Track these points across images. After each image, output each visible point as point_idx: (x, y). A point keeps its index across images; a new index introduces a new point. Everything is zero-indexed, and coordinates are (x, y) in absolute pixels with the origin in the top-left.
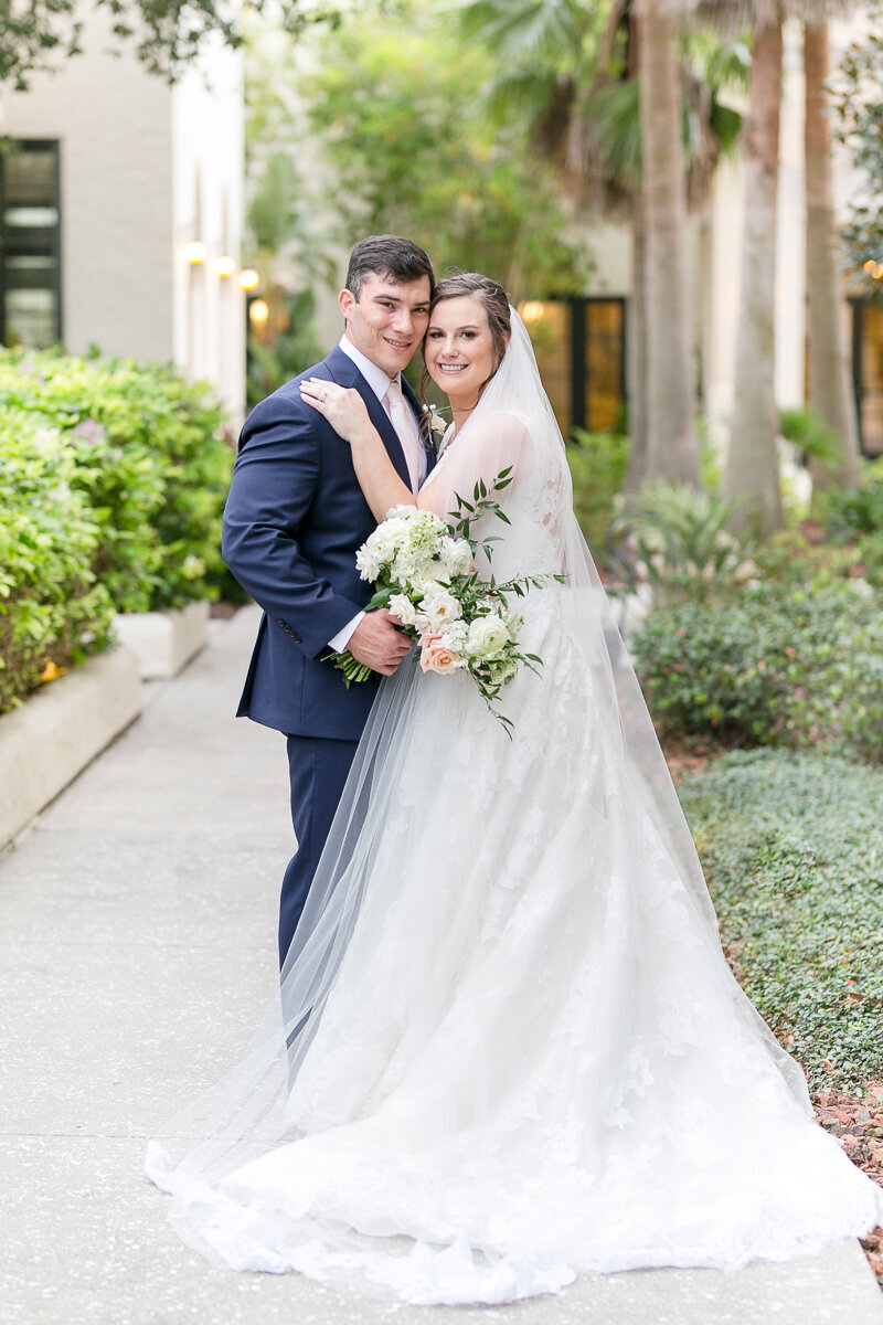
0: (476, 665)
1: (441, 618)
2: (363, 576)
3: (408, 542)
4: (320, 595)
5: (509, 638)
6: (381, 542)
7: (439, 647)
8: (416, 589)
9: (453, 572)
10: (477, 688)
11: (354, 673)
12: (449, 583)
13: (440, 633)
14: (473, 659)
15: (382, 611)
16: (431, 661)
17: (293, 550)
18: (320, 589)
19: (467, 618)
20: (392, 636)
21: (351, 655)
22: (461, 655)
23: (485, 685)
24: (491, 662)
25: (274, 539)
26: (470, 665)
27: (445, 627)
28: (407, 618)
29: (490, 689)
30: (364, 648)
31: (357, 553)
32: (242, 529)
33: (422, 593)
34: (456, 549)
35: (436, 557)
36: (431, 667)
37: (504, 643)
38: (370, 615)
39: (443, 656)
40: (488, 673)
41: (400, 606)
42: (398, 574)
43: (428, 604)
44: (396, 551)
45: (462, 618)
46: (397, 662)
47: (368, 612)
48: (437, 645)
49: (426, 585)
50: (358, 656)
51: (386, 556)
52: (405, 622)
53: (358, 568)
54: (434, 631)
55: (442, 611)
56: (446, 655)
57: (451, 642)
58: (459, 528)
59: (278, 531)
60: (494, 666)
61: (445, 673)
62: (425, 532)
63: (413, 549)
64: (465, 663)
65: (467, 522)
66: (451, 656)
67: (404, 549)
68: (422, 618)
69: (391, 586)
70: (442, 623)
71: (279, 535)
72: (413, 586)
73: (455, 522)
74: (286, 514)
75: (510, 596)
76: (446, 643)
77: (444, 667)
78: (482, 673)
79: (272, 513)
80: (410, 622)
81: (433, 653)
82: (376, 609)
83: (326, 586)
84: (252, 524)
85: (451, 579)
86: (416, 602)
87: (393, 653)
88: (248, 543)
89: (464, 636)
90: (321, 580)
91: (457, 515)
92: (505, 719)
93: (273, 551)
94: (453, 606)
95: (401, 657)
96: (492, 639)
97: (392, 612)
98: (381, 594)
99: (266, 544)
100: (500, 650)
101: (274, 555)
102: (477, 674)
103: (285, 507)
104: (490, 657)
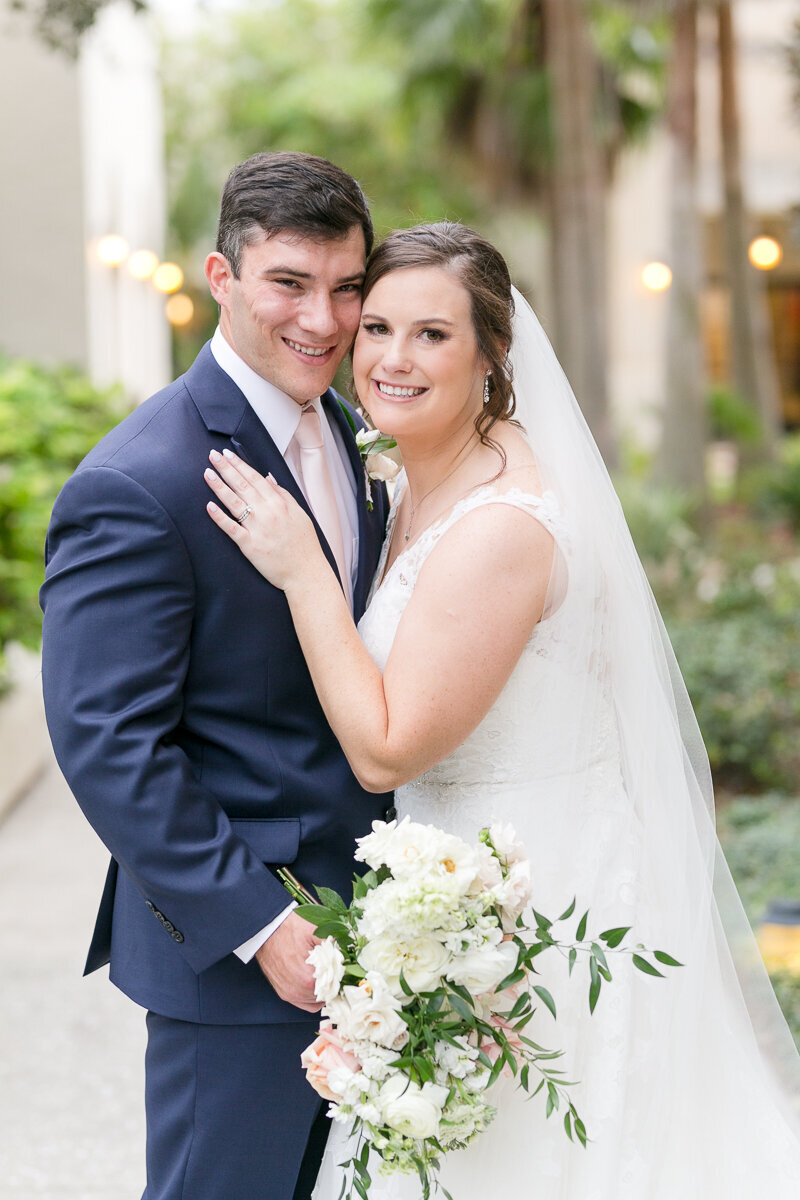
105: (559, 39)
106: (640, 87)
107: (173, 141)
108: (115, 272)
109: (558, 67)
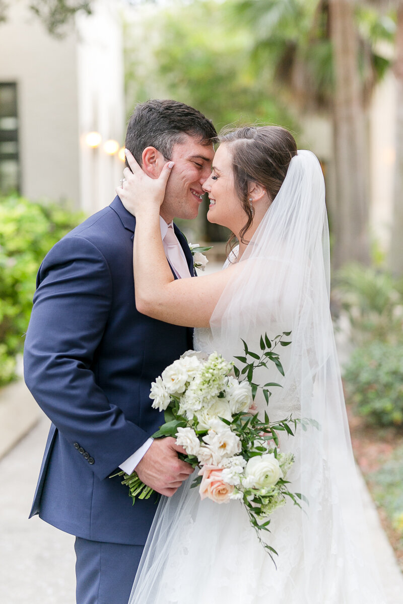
0: (250, 498)
1: (222, 452)
2: (155, 405)
3: (198, 380)
4: (114, 423)
5: (282, 476)
6: (174, 374)
7: (217, 479)
8: (201, 423)
9: (234, 409)
10: (248, 518)
11: (139, 491)
12: (231, 419)
13: (220, 467)
14: (247, 493)
15: (169, 439)
16: (210, 490)
17: (90, 380)
18: (113, 418)
19: (246, 454)
20: (175, 463)
21: (138, 476)
22: (237, 488)
23: (255, 515)
24: (264, 497)
25: (74, 370)
26: (245, 498)
27: (225, 461)
28: (192, 449)
29: (260, 521)
30: (149, 472)
31: (153, 384)
32: (44, 359)
33: (207, 427)
34: (239, 390)
35: (221, 395)
36: (209, 495)
37: (277, 479)
38: (158, 442)
39: (220, 488)
40: (259, 505)
41: (186, 438)
42: (188, 406)
43: (211, 438)
44: (187, 384)
45: (241, 454)
46: (177, 486)
47: (156, 439)
48: (215, 477)
49: (212, 422)
50: (143, 478)
51: (177, 387)
52: (189, 452)
53: (151, 397)
54: (215, 463)
55: (224, 446)
56: (224, 487)
57: (230, 476)
58: (244, 372)
59: (76, 363)
60: (266, 501)
61: (220, 502)
62: (215, 372)
63: (203, 387)
64: (240, 495)
65: (251, 367)
66: (229, 488)
67: (194, 385)
68: (205, 451)
69: (179, 418)
70: (223, 457)
71: (79, 366)
72: (199, 421)
73: (241, 366)
74: (85, 344)
75: (282, 434)
76: (226, 476)
77: (221, 497)
78: (254, 505)
79: (70, 344)
80: (194, 453)
81: (212, 484)
82: (164, 437)
83: (119, 413)
84: (54, 355)
85: (233, 416)
86: (201, 435)
87: (175, 478)
88: (52, 371)
89: (242, 470)
90: (114, 408)
91: (243, 360)
92: (272, 549)
93: (72, 381)
94: (233, 442)
95: (181, 482)
96: (267, 476)
97: (178, 442)
98: (169, 424)
99: (66, 374)
100: (273, 486)
101: (74, 384)
102: (250, 506)
103: (84, 338)
104: (263, 492)
105: (337, 25)
106: (385, 49)
107: (129, 77)
108: (95, 151)
109: (337, 40)
